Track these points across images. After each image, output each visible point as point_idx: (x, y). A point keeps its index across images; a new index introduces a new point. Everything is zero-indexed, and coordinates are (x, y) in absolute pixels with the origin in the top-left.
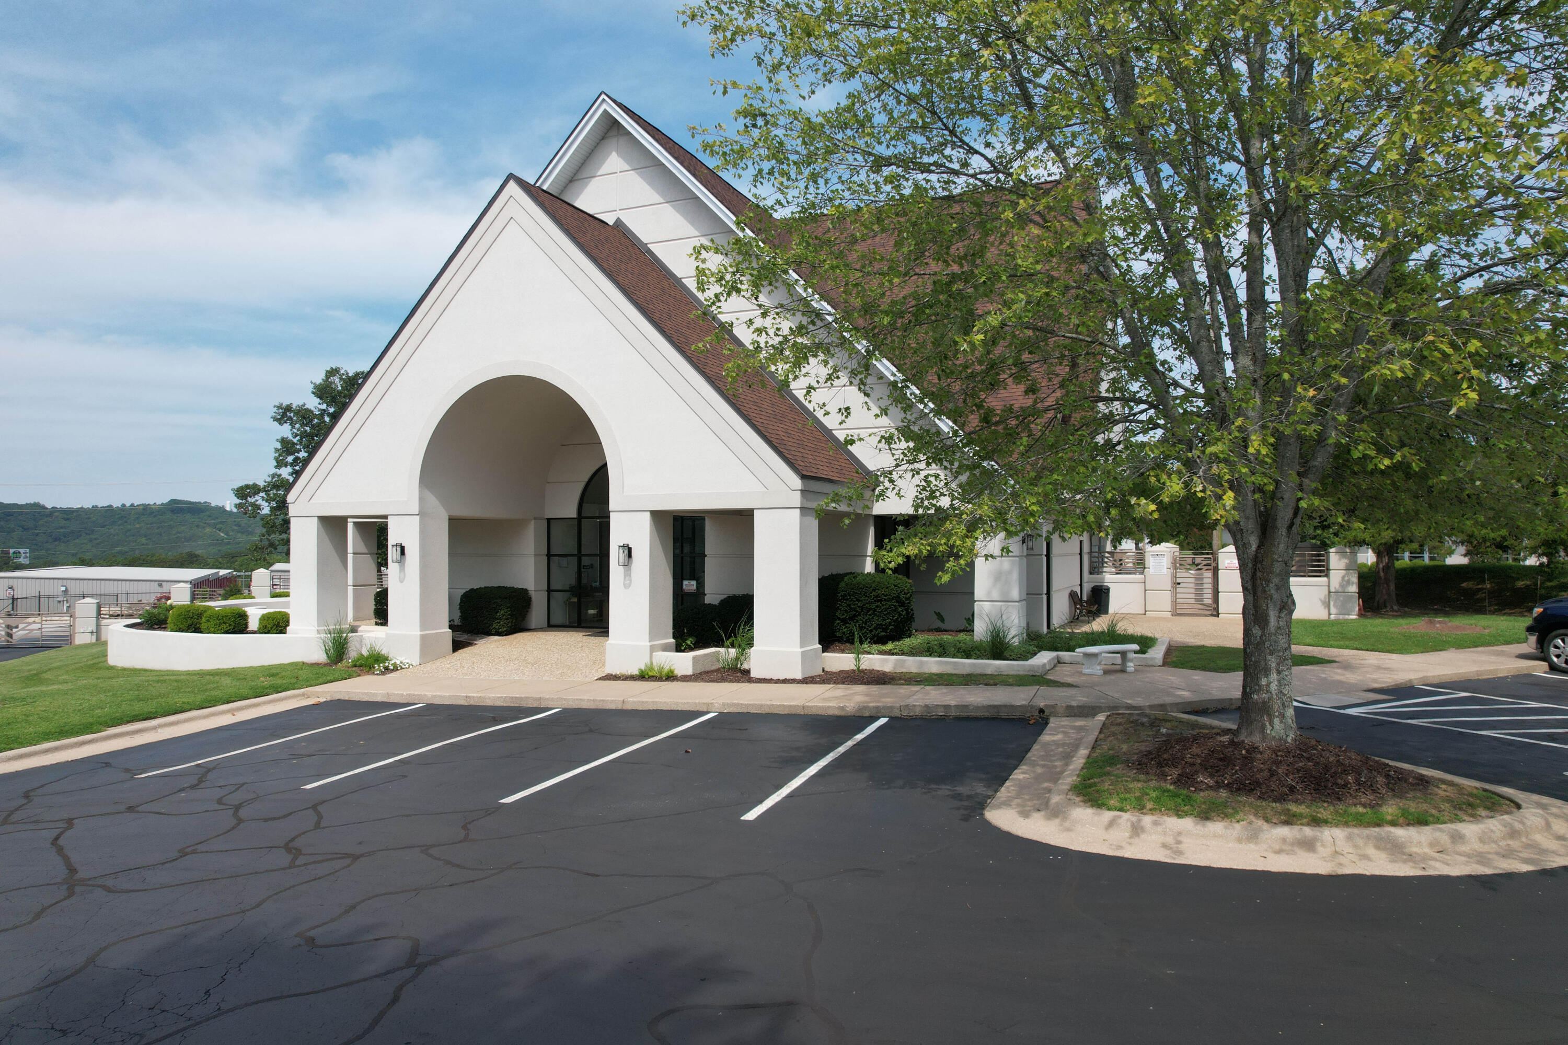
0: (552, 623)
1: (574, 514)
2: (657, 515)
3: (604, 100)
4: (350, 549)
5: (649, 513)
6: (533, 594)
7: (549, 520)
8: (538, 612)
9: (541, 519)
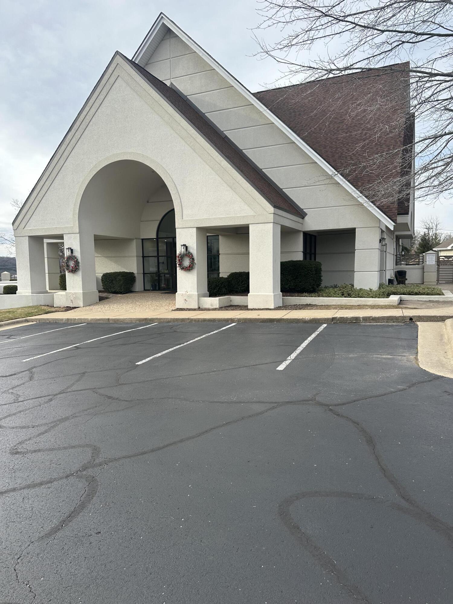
0: (145, 289)
1: (154, 236)
2: (199, 229)
3: (162, 17)
4: (46, 256)
5: (195, 228)
6: (136, 275)
7: (143, 239)
8: (139, 284)
9: (139, 239)
